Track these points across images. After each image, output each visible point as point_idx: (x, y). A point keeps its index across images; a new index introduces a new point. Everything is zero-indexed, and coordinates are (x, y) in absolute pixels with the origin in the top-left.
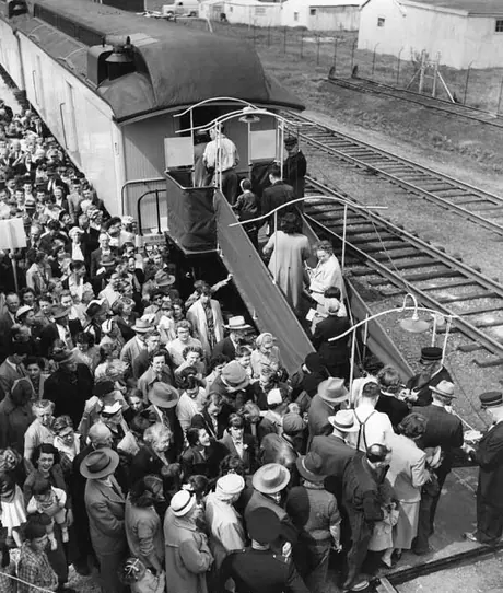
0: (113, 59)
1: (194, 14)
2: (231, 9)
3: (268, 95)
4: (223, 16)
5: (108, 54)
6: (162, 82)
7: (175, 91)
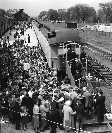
0: (51, 34)
1: (90, 29)
2: (99, 28)
3: (80, 42)
4: (97, 29)
5: (50, 33)
6: (59, 38)
7: (61, 40)
